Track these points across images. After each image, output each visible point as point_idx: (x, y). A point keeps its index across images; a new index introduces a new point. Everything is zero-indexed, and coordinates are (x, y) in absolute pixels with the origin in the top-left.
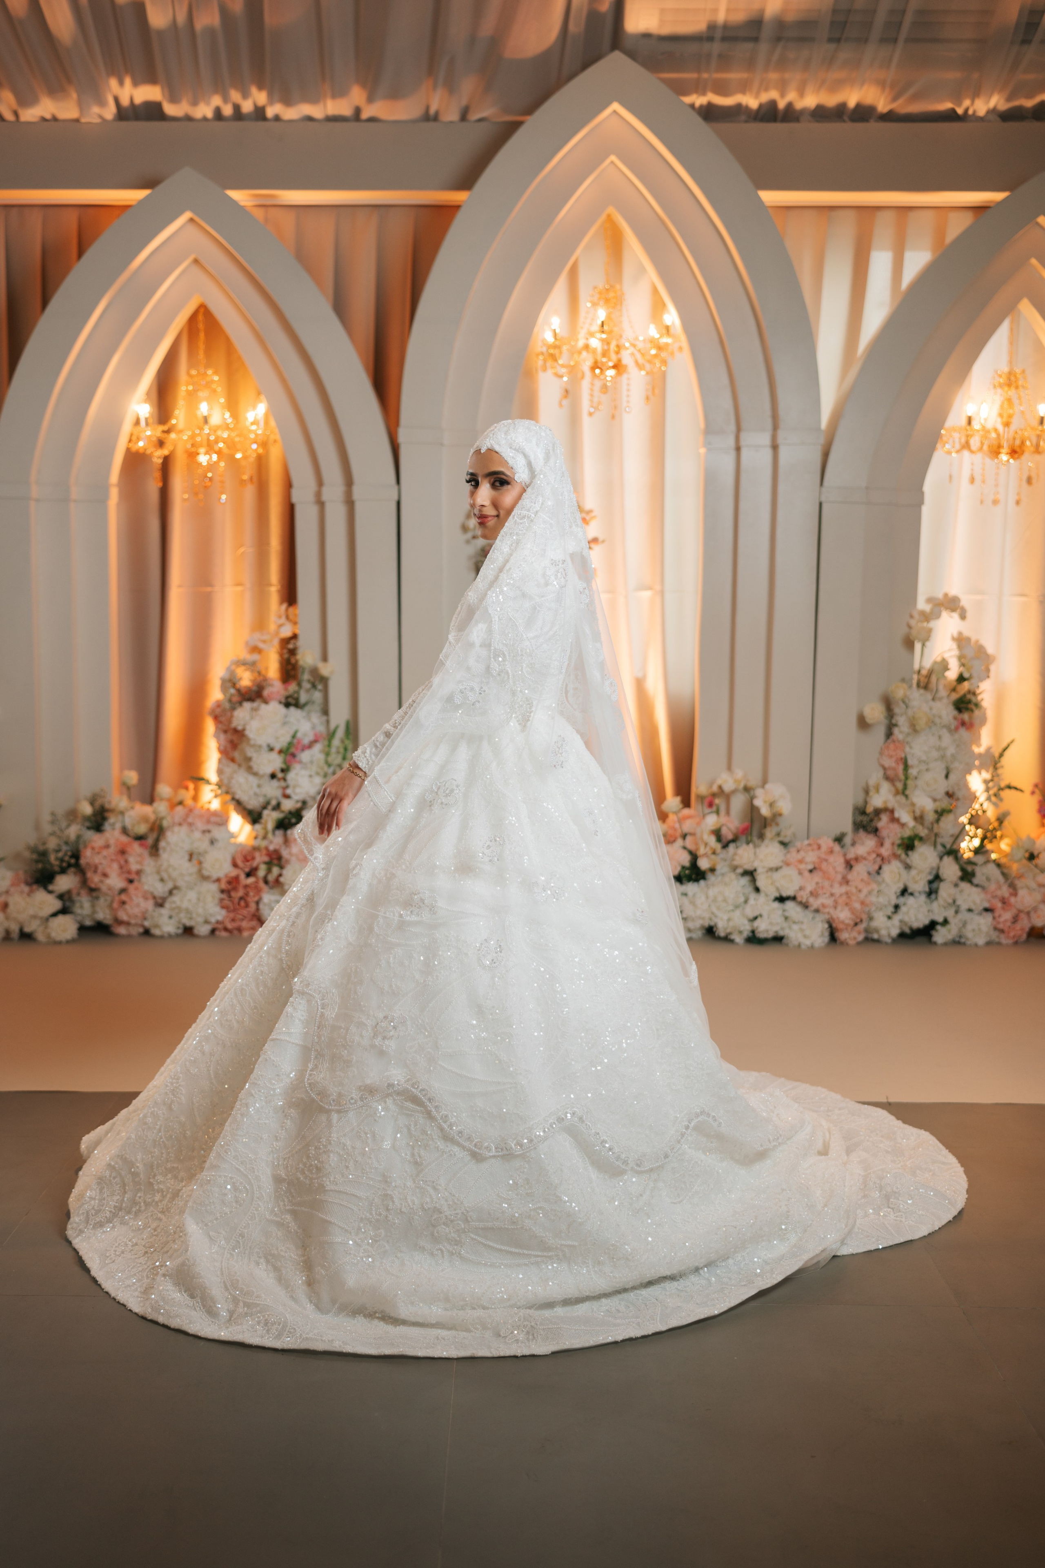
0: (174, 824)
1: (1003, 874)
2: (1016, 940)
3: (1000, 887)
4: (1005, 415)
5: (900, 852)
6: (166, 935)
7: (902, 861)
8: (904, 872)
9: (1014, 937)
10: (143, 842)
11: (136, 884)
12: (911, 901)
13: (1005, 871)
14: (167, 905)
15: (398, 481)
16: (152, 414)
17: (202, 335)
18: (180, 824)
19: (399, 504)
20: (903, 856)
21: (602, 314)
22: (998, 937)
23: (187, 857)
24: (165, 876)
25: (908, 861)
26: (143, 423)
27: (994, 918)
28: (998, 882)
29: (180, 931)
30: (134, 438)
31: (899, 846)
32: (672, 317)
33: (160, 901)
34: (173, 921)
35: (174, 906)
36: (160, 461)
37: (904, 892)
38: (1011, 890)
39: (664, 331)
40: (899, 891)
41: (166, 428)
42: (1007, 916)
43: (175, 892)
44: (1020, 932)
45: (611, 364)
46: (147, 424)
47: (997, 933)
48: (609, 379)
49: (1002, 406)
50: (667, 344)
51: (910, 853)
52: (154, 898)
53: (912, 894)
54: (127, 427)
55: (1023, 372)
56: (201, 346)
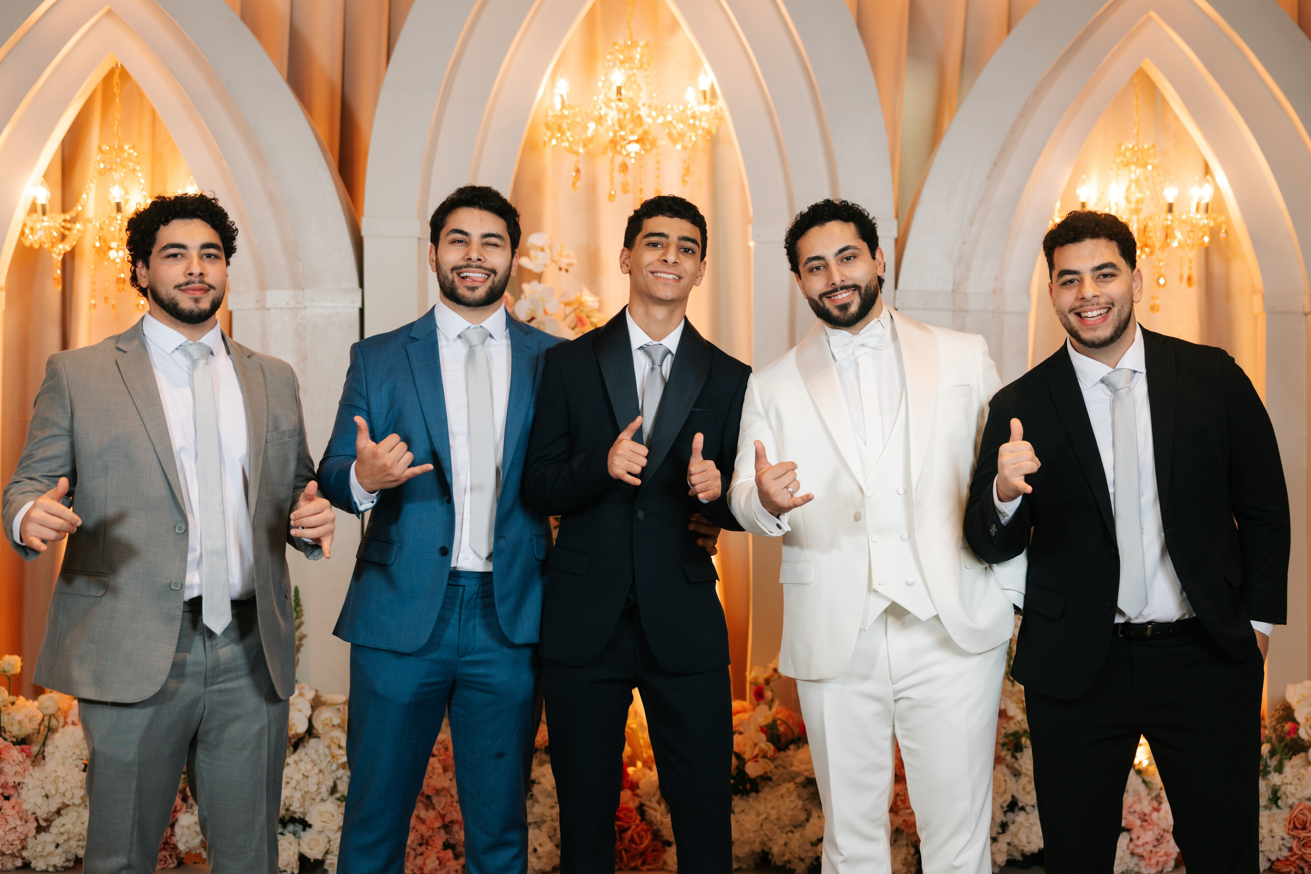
0: (66, 723)
1: (1144, 782)
2: (1160, 869)
3: (1140, 800)
4: (1133, 199)
5: (1004, 753)
6: (51, 869)
7: (1007, 766)
8: (1011, 781)
9: (1157, 864)
10: (24, 746)
11: (13, 800)
12: (1020, 817)
13: (1147, 779)
14: (53, 830)
15: (361, 285)
16: (51, 201)
17: (118, 100)
18: (74, 724)
19: (362, 311)
20: (1009, 758)
21: (618, 77)
22: (1137, 865)
23: (83, 766)
24: (53, 792)
25: (1016, 766)
26: (39, 210)
27: (1131, 840)
28: (1137, 794)
29: (71, 864)
30: (27, 231)
31: (1003, 745)
32: (707, 79)
33: (43, 824)
34: (60, 850)
35: (62, 830)
36: (60, 258)
37: (1013, 806)
38: (1155, 804)
39: (701, 96)
40: (1005, 805)
41: (68, 218)
42: (1149, 836)
43: (62, 812)
44: (1164, 859)
45: (635, 137)
46: (44, 213)
47: (1136, 860)
48: (633, 155)
49: (1128, 190)
50: (702, 113)
51: (1018, 755)
52: (37, 820)
53: (1023, 809)
54: (19, 216)
55: (1153, 146)
56: (116, 114)
